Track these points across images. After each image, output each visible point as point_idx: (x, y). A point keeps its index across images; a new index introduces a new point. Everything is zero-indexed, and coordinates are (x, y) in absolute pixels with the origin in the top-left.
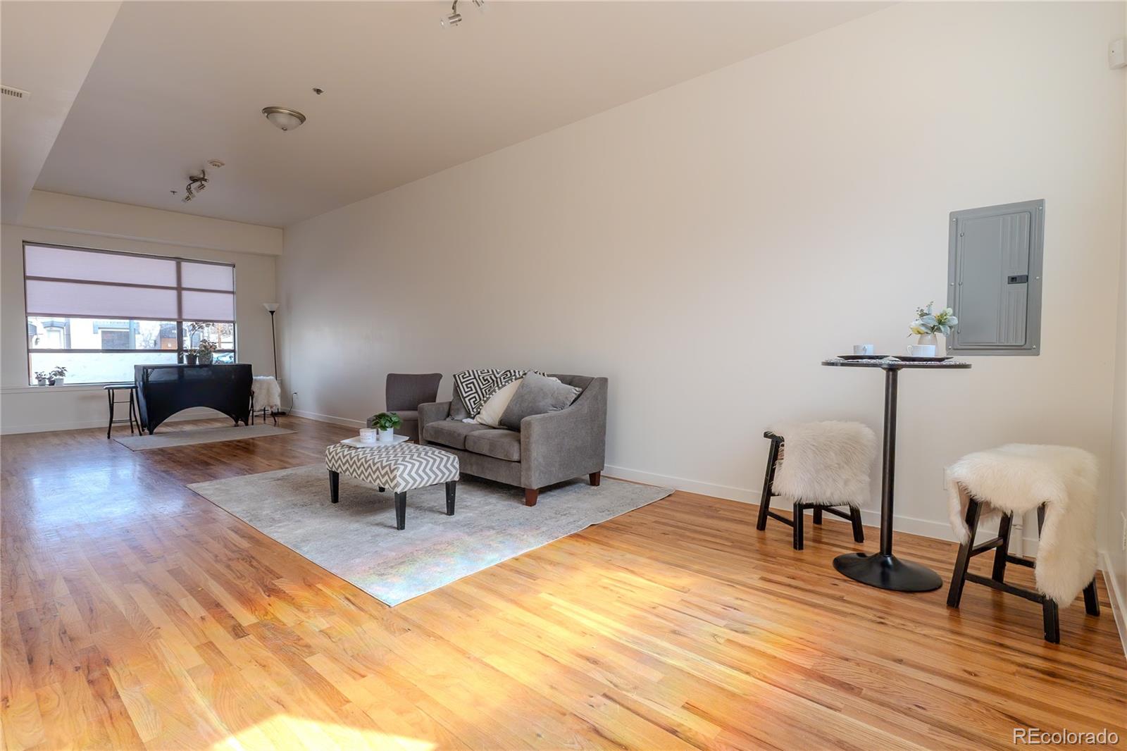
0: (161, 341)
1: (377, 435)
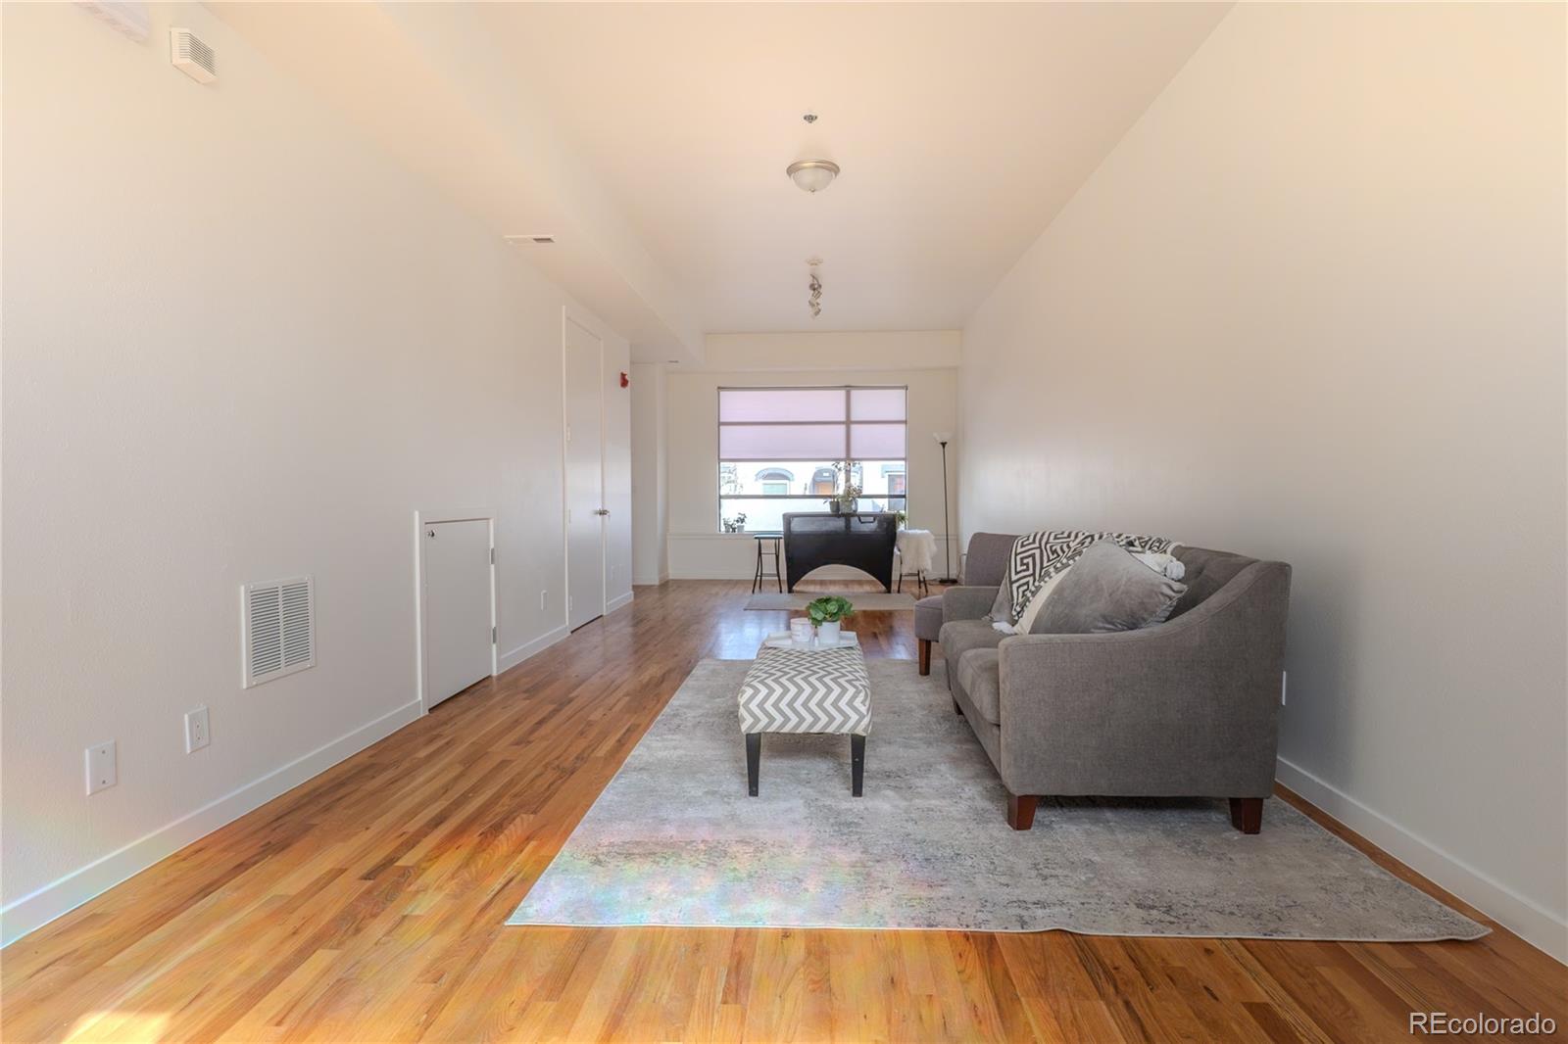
0: (813, 485)
1: (813, 632)
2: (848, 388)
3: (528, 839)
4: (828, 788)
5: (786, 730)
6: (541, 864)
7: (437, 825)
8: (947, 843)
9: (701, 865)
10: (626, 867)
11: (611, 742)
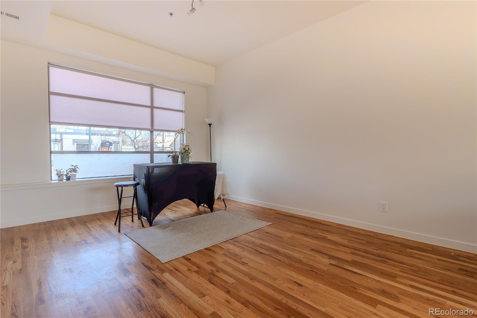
0: (101, 148)
2: (151, 86)
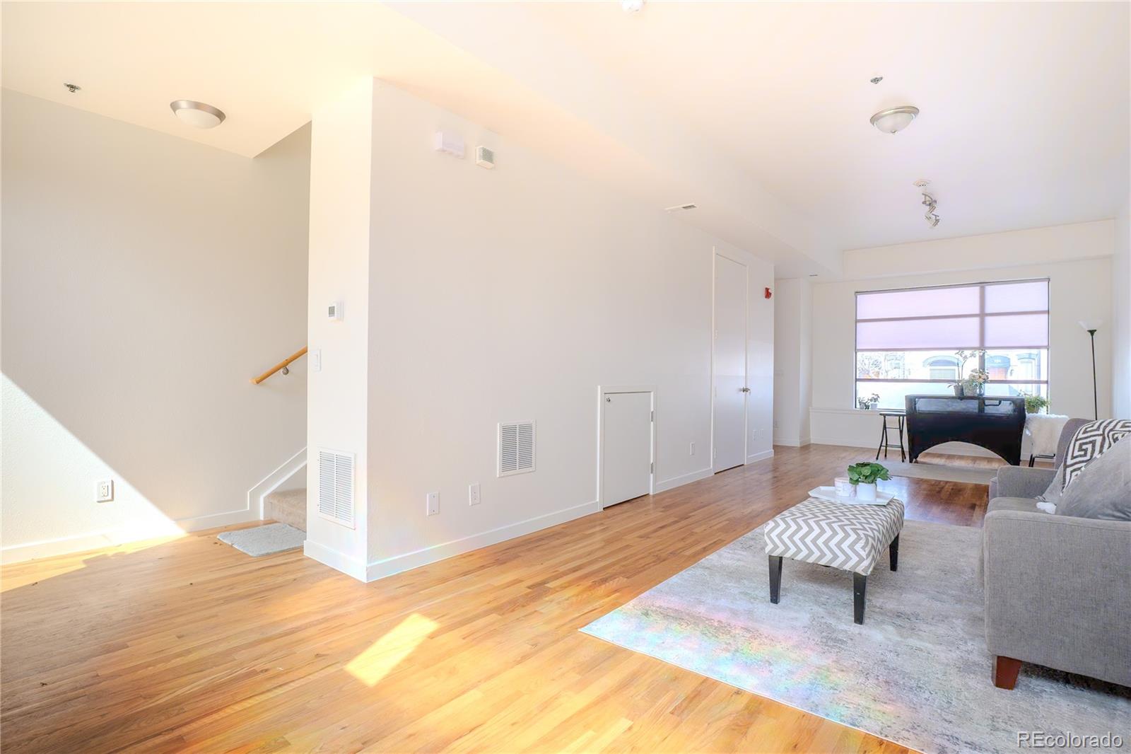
1: (853, 489)
2: (982, 285)
3: (616, 591)
4: (837, 612)
5: (811, 560)
6: (614, 606)
7: (574, 571)
8: (916, 677)
9: (709, 635)
10: (661, 622)
11: (699, 548)
